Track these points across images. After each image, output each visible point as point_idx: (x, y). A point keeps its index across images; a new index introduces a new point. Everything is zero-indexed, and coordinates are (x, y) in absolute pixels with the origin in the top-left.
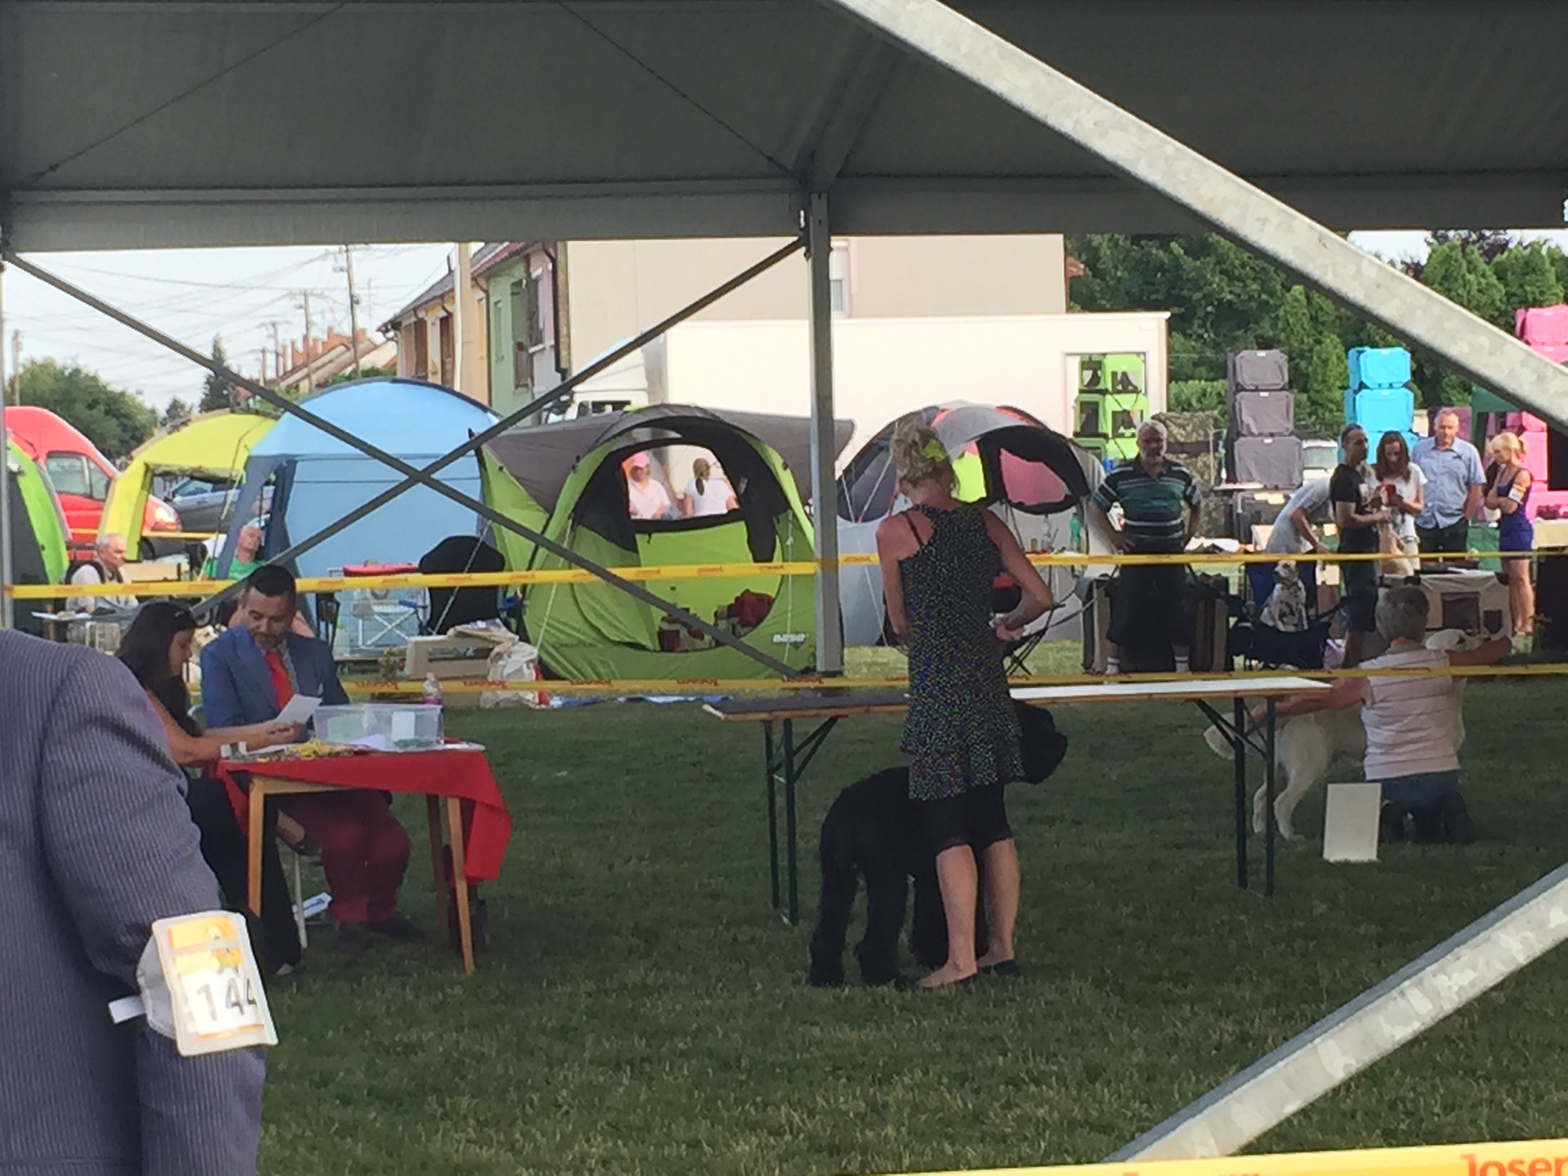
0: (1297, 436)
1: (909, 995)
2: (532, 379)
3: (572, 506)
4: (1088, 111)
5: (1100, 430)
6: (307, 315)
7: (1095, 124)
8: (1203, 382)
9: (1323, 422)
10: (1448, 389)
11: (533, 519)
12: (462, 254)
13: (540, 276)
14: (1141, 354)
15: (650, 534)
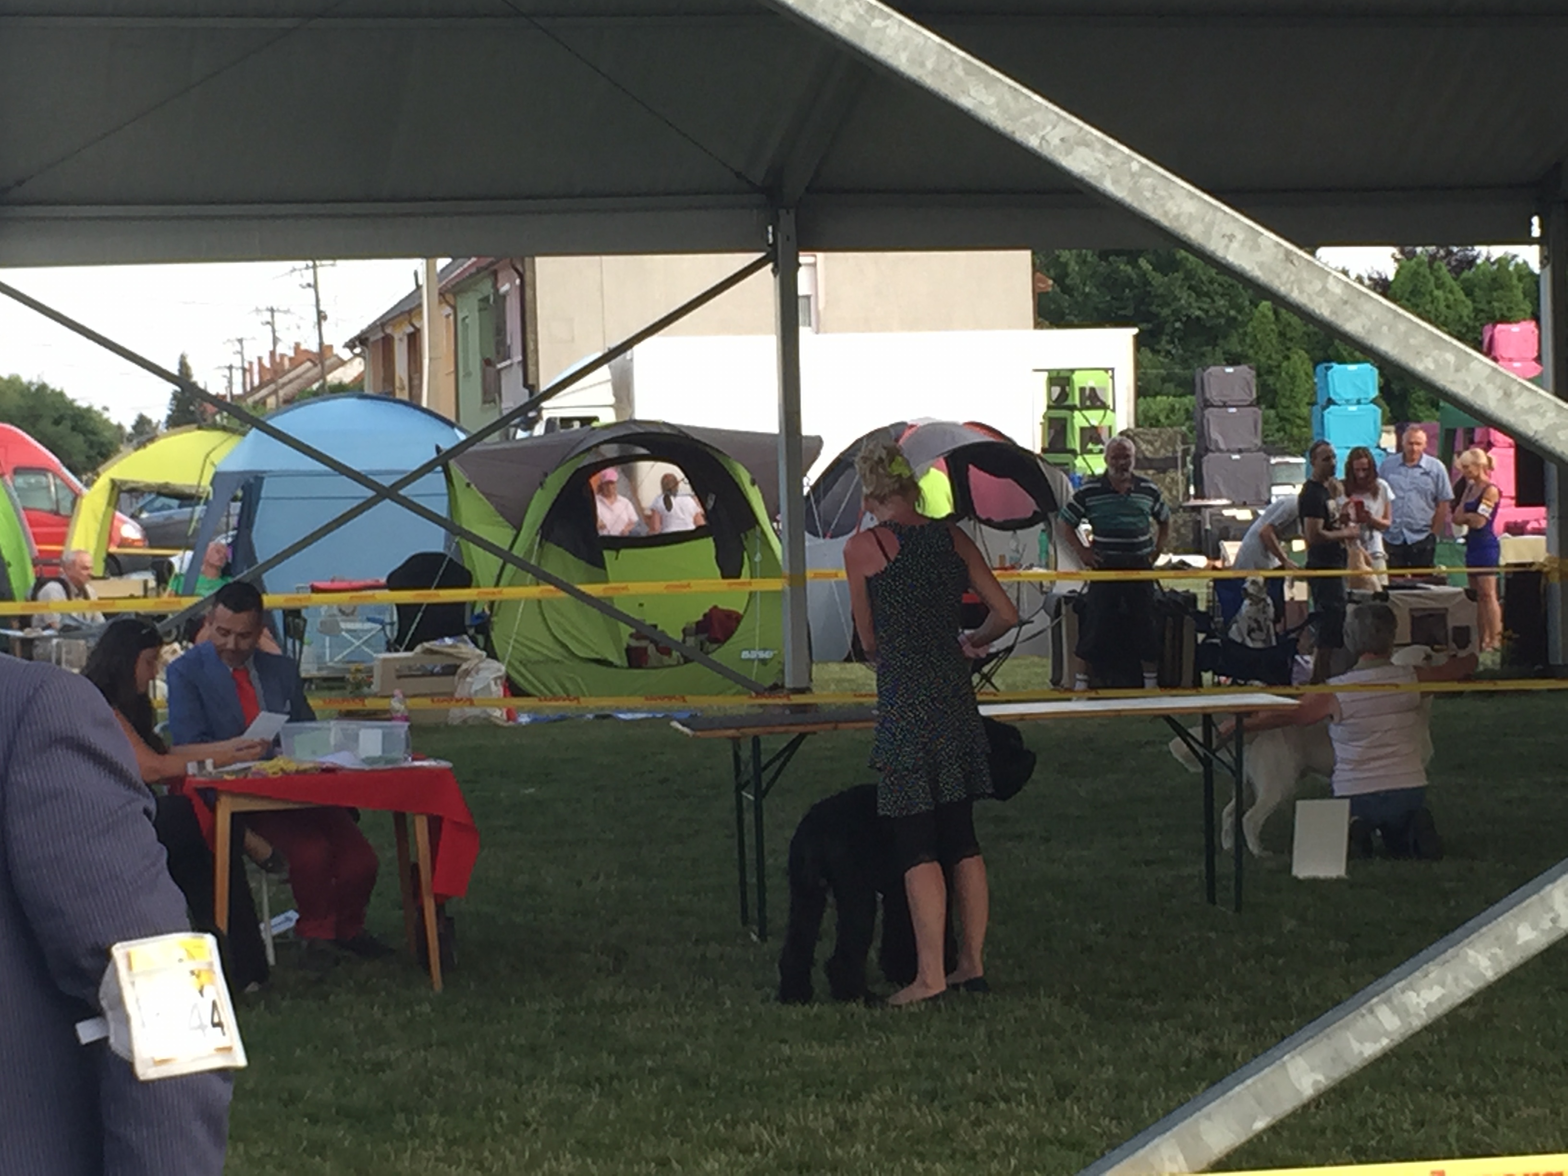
0: (1265, 452)
1: (877, 1013)
2: (500, 395)
3: (540, 522)
4: (1054, 127)
5: (1069, 447)
6: (274, 331)
7: (1062, 140)
8: (1171, 398)
9: (1291, 438)
10: (1416, 405)
11: (501, 536)
12: (430, 269)
13: (507, 292)
14: (1109, 370)
15: (618, 550)
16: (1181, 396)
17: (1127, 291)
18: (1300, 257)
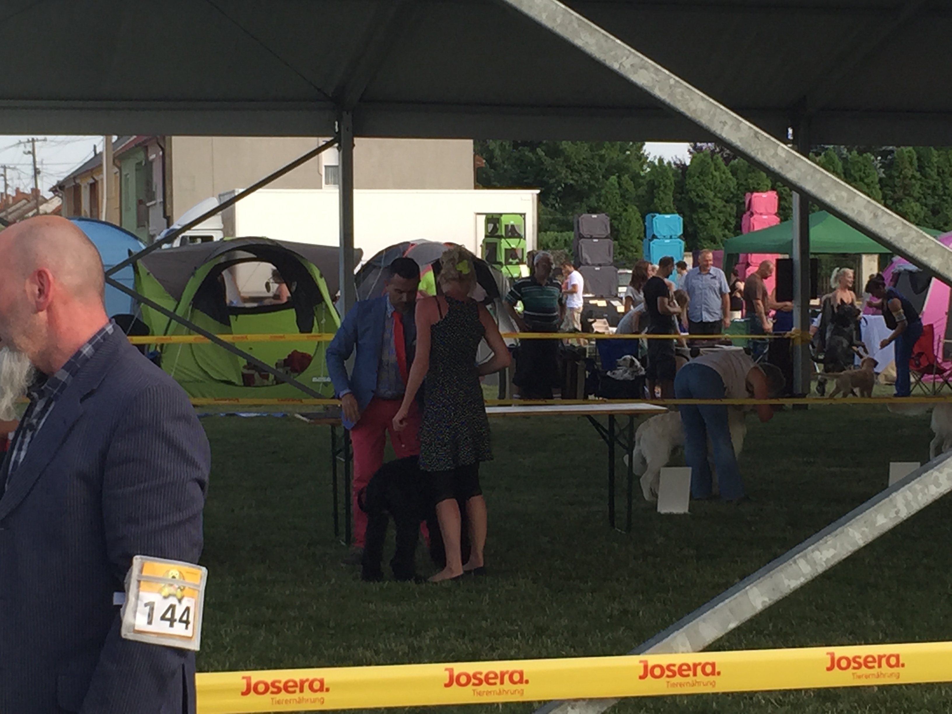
0: (615, 266)
1: (423, 587)
2: (148, 222)
3: (192, 297)
4: (627, 58)
5: (498, 260)
6: (5, 180)
7: (632, 65)
8: (556, 233)
9: (627, 258)
10: (702, 241)
11: (169, 304)
12: (108, 143)
13: (154, 160)
14: (523, 215)
15: (237, 316)
16: (561, 232)
17: (529, 168)
18: (763, 135)
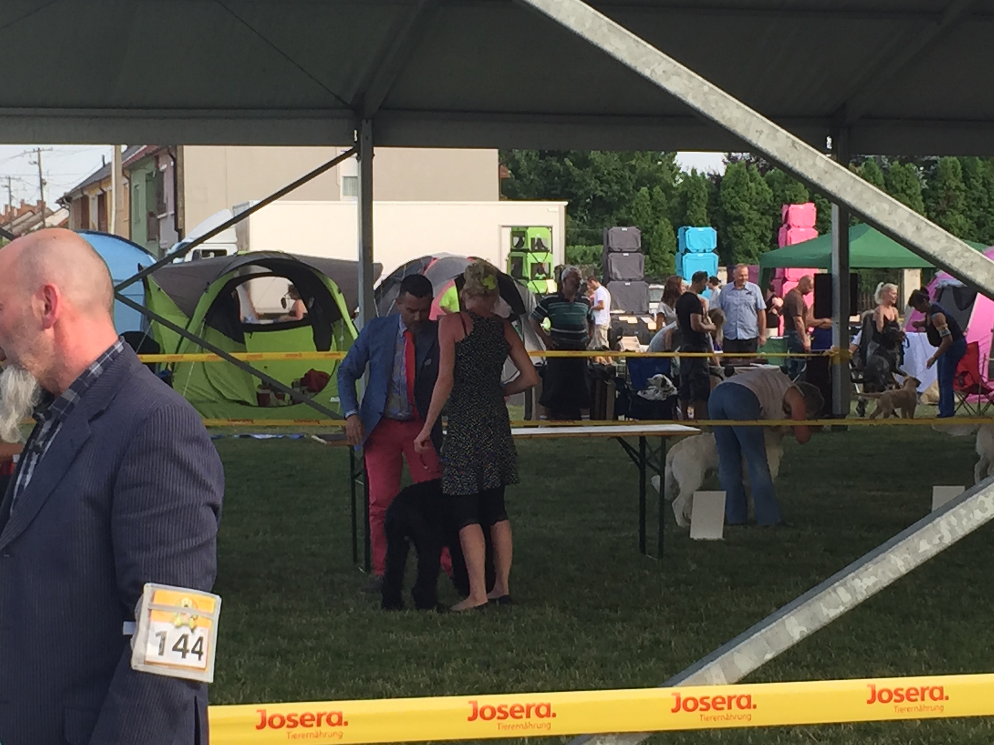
0: (646, 282)
2: (159, 235)
3: (205, 314)
4: (660, 64)
5: (524, 275)
6: (10, 192)
7: (664, 72)
8: (584, 247)
9: (659, 273)
10: (737, 255)
11: (180, 321)
12: (117, 152)
13: (165, 170)
14: (549, 228)
15: (251, 333)
16: (591, 245)
17: (556, 178)
18: (801, 145)
